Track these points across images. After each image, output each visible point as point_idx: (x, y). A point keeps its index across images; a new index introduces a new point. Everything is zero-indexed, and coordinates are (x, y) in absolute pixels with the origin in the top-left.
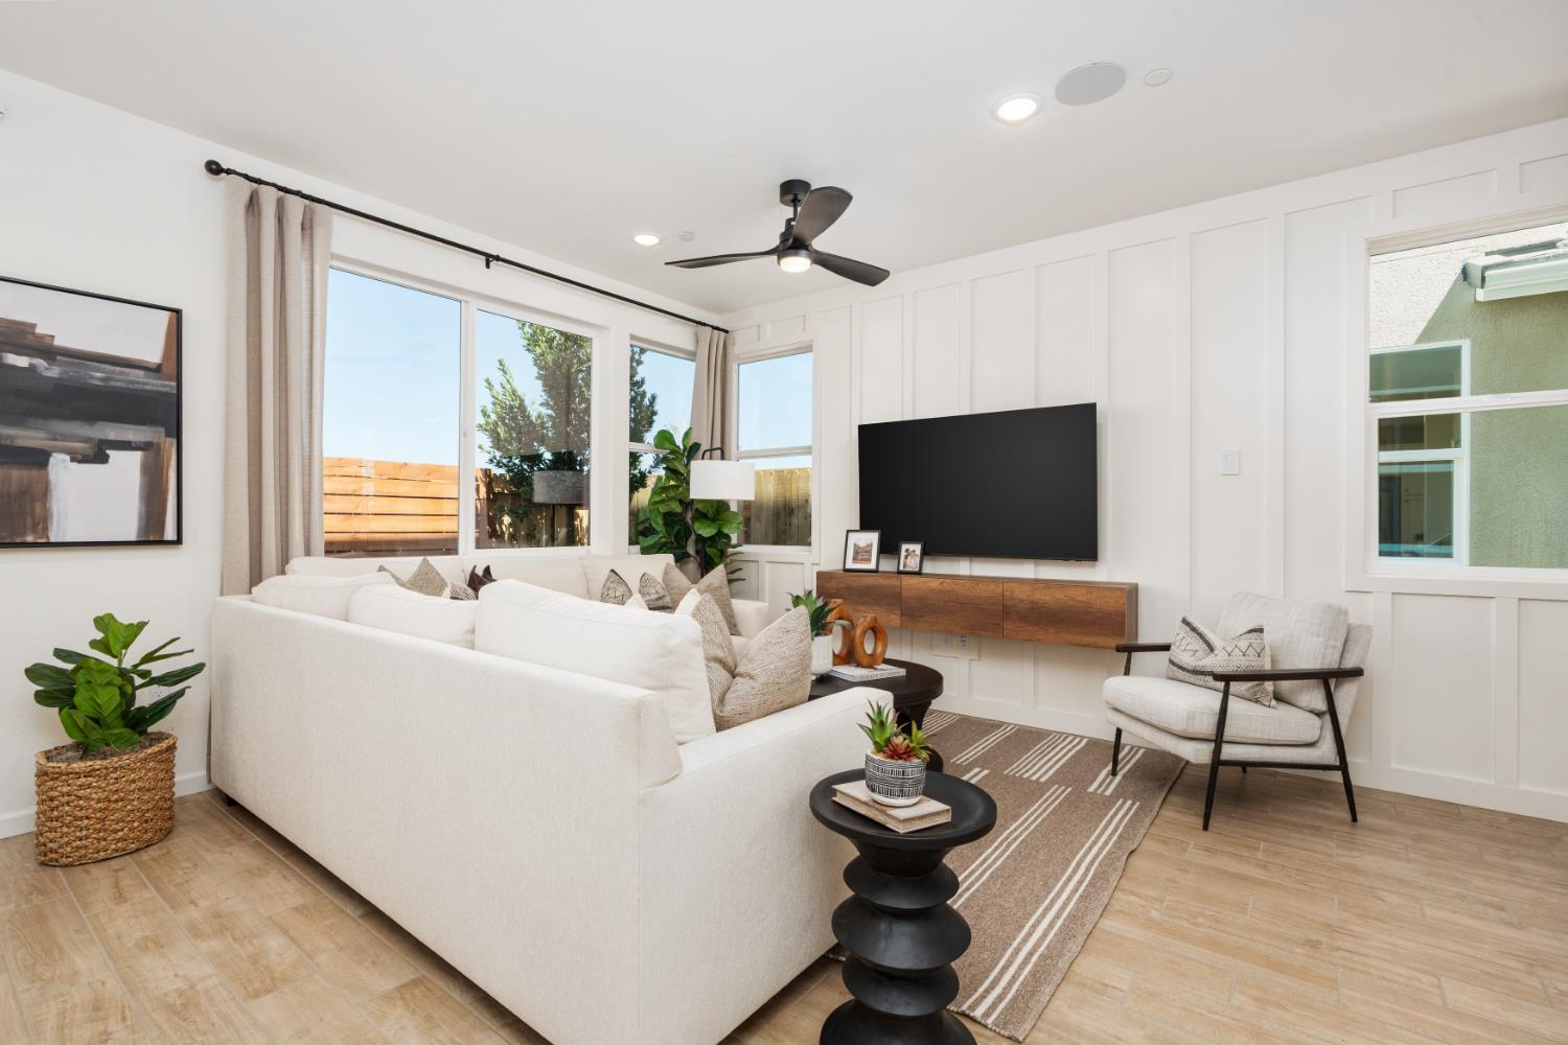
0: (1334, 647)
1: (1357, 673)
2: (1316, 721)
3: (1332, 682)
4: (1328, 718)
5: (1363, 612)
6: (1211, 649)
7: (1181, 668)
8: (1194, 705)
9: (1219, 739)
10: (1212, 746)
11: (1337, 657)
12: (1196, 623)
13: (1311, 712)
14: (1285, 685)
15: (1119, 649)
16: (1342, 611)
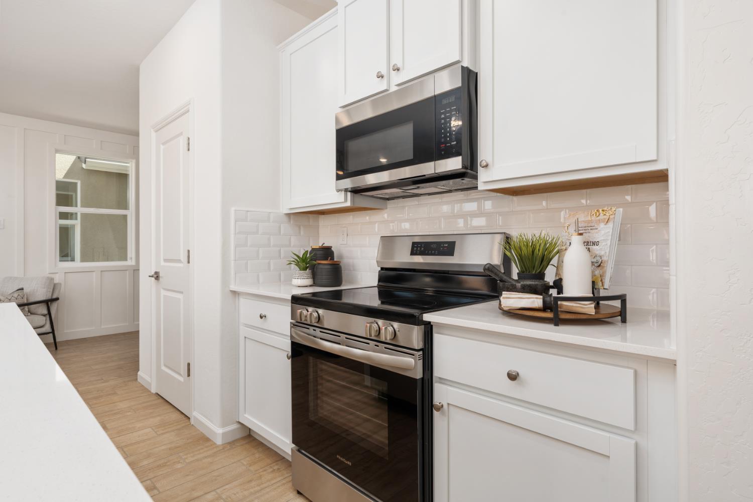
0: (50, 291)
1: (57, 299)
2: (44, 318)
3: (49, 303)
4: (48, 316)
5: (57, 279)
11: (51, 295)
13: (42, 315)
14: (32, 307)
16: (52, 279)
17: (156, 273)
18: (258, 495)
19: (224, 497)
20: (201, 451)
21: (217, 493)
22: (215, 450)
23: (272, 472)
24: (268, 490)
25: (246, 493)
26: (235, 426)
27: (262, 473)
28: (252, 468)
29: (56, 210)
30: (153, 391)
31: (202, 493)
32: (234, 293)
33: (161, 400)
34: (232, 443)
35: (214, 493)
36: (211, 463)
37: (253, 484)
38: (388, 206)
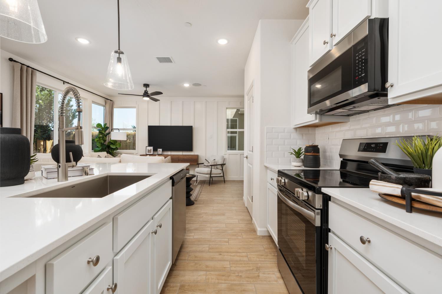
0: (223, 161)
1: (225, 164)
3: (223, 166)
4: (222, 170)
5: (226, 157)
6: (209, 163)
7: (205, 166)
8: (207, 170)
9: (211, 174)
10: (210, 175)
12: (207, 160)
13: (220, 170)
14: (218, 166)
15: (197, 164)
16: (224, 157)
17: (247, 156)
18: (263, 262)
19: (249, 257)
20: (250, 235)
21: (247, 254)
22: (256, 237)
23: (273, 256)
24: (267, 262)
25: (258, 259)
26: (265, 229)
27: (268, 254)
28: (266, 250)
29: (226, 131)
30: (246, 206)
31: (242, 252)
32: (267, 168)
33: (247, 210)
34: (264, 237)
35: (246, 253)
36: (251, 241)
37: (263, 257)
38: (350, 120)
